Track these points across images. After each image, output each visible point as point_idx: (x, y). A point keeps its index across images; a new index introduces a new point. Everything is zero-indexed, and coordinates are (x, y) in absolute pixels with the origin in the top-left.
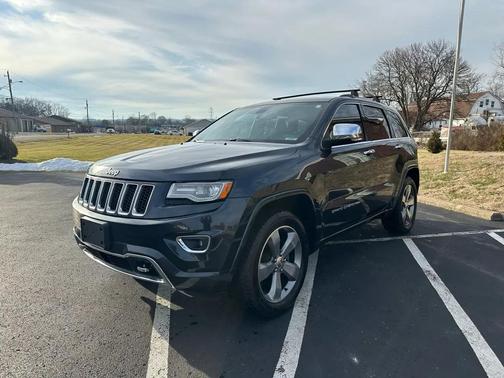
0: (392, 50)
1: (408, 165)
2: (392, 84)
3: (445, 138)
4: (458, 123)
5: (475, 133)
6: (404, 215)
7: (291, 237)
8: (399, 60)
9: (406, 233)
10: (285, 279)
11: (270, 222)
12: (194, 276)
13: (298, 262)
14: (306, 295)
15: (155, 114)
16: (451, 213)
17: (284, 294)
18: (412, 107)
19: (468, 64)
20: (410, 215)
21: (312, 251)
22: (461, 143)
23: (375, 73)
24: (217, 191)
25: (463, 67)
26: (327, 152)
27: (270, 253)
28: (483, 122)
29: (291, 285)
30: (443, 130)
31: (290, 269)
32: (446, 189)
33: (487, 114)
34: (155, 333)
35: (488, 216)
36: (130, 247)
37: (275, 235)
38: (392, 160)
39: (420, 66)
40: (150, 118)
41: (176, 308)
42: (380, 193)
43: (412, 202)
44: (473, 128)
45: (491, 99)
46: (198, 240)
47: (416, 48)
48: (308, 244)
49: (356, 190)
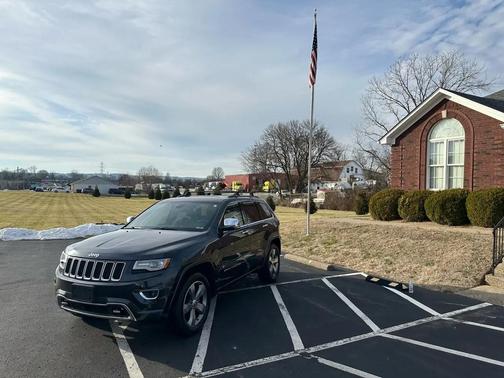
0: (276, 124)
1: (273, 236)
2: (277, 153)
3: (320, 199)
4: (331, 186)
5: (343, 195)
6: (271, 270)
7: (201, 287)
8: (281, 133)
9: (273, 282)
10: (198, 313)
11: (190, 279)
12: (145, 312)
13: (205, 303)
14: (209, 323)
15: (34, 168)
16: (305, 266)
17: (197, 322)
18: (293, 171)
19: (335, 139)
20: (275, 270)
21: (213, 296)
22: (333, 203)
23: (262, 143)
24: (162, 264)
25: (331, 141)
26: (220, 235)
27: (189, 298)
28: (348, 186)
29: (201, 317)
30: (319, 192)
31: (200, 307)
32: (306, 248)
33: (353, 178)
34: (121, 351)
35: (325, 267)
36: (109, 299)
37: (192, 287)
38: (263, 233)
39: (298, 139)
40: (29, 171)
41: (129, 338)
42: (258, 255)
43: (276, 260)
44: (342, 190)
45: (355, 166)
46: (151, 292)
47: (294, 124)
48: (210, 292)
49: (243, 254)
